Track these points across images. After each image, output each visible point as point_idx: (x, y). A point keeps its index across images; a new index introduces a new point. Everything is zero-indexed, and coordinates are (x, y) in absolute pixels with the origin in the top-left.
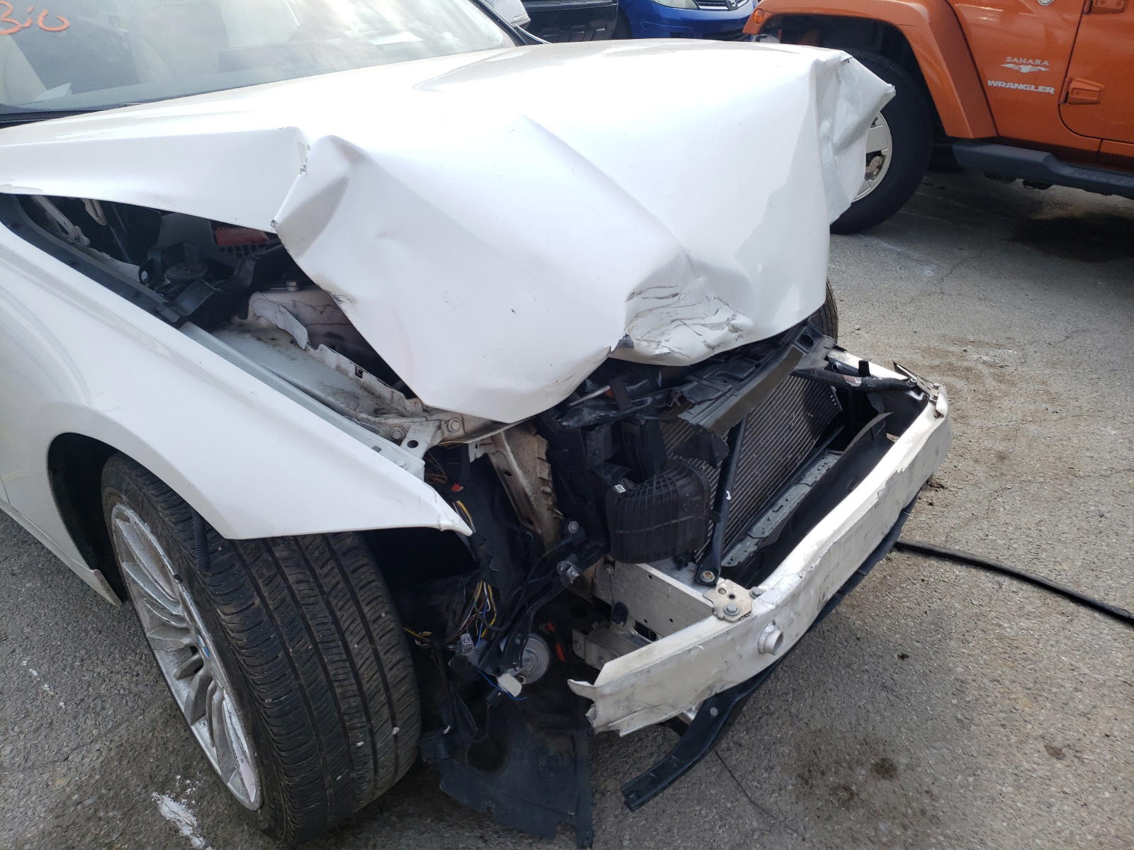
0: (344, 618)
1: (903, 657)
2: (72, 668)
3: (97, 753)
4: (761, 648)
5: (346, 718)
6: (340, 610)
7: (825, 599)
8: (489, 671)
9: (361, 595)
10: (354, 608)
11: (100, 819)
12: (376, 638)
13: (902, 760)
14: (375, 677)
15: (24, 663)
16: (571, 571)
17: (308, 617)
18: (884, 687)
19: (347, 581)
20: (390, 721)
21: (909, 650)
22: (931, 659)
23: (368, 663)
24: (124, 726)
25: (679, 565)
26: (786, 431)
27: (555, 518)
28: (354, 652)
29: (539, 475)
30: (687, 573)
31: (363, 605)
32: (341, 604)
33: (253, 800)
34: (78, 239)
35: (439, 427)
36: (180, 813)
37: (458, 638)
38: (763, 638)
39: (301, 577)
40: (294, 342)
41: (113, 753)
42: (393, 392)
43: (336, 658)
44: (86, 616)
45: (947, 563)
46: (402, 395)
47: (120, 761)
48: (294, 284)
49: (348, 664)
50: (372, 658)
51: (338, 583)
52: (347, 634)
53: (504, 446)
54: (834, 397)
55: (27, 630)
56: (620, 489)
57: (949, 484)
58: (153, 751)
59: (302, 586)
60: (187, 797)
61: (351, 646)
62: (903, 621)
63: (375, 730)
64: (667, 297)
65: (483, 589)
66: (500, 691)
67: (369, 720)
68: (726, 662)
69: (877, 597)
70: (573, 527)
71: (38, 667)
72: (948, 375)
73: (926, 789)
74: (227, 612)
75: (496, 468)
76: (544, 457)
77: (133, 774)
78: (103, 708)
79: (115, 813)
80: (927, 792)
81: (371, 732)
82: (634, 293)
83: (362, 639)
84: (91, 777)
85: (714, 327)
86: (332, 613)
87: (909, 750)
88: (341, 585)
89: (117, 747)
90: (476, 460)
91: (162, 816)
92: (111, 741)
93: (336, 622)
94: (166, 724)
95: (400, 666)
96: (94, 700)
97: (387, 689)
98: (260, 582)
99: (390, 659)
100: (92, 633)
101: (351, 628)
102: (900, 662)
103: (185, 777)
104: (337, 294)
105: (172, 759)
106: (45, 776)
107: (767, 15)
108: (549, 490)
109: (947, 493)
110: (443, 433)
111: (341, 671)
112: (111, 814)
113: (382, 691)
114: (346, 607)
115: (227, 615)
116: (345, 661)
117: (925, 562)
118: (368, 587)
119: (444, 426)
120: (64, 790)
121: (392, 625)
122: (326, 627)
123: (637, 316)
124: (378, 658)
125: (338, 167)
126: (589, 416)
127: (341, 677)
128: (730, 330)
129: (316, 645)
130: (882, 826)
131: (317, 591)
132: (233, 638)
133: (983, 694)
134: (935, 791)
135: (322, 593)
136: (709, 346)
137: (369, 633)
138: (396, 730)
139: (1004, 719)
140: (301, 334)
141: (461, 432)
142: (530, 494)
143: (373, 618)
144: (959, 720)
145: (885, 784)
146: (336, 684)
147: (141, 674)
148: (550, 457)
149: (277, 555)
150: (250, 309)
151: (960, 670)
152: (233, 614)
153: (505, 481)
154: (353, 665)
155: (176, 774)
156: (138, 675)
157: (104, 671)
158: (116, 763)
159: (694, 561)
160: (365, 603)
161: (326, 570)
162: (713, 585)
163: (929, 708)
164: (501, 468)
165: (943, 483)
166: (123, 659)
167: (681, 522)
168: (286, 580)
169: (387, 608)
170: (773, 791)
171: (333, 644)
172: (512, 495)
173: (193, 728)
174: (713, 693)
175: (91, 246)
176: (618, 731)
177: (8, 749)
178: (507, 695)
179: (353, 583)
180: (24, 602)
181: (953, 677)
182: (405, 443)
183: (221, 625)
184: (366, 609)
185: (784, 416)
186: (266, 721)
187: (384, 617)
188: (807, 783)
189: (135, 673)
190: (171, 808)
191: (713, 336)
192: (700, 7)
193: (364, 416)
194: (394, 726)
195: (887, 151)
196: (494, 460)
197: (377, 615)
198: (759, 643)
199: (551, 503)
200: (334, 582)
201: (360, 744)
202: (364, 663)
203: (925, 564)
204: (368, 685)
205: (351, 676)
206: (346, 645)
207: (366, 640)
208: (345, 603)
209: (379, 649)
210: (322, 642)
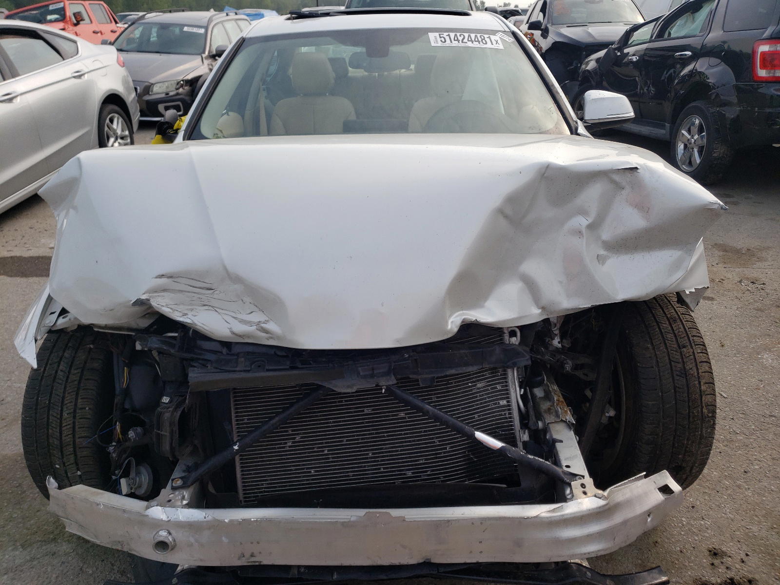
0: (67, 398)
5: (51, 447)
6: (69, 393)
9: (81, 392)
10: (74, 396)
12: (77, 418)
14: (69, 436)
17: (54, 388)
19: (79, 383)
20: (75, 467)
23: (68, 427)
28: (64, 417)
31: (80, 397)
32: (70, 391)
39: (65, 369)
43: (55, 415)
49: (59, 421)
50: (72, 426)
51: (75, 381)
52: (65, 407)
59: (62, 373)
61: (64, 413)
63: (66, 464)
64: (200, 288)
67: (63, 457)
81: (64, 465)
82: (164, 275)
83: (70, 413)
85: (242, 321)
86: (64, 392)
88: (76, 383)
93: (63, 398)
97: (75, 447)
99: (82, 433)
101: (68, 405)
111: (54, 422)
113: (72, 446)
114: (72, 394)
116: (58, 418)
118: (88, 391)
121: (89, 416)
122: (58, 397)
124: (74, 427)
127: (53, 425)
128: (258, 329)
129: (50, 403)
131: (65, 379)
135: (67, 381)
136: (233, 333)
137: (75, 411)
138: (79, 473)
143: (80, 407)
146: (50, 427)
154: (61, 423)
160: (81, 397)
161: (76, 372)
168: (58, 367)
169: (91, 407)
171: (57, 407)
179: (82, 385)
184: (79, 401)
187: (87, 410)
191: (241, 328)
194: (78, 470)
197: (83, 406)
200: (75, 379)
201: (58, 466)
202: (66, 426)
204: (65, 438)
205: (58, 428)
206: (62, 410)
207: (72, 415)
208: (72, 392)
209: (77, 424)
210: (52, 404)
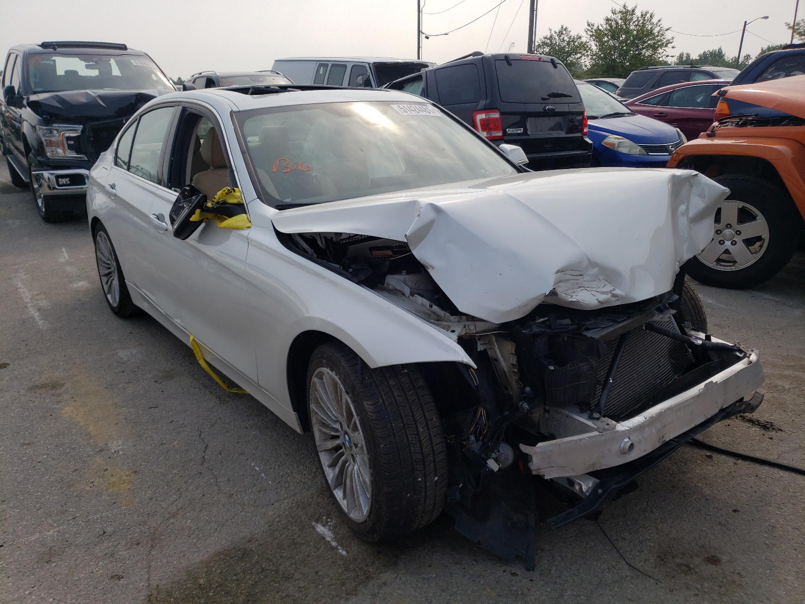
0: (417, 416)
1: (735, 511)
2: (274, 468)
3: (287, 504)
4: (622, 449)
5: (415, 463)
6: (415, 411)
7: (664, 440)
8: (483, 456)
9: (425, 407)
10: (421, 412)
11: (289, 529)
12: (431, 428)
13: (725, 558)
14: (429, 447)
15: (253, 464)
16: (525, 405)
17: (401, 412)
18: (720, 523)
19: (419, 399)
20: (434, 473)
21: (740, 508)
22: (754, 514)
23: (426, 439)
24: (299, 494)
25: (582, 411)
26: (657, 367)
27: (520, 387)
28: (420, 432)
29: (511, 362)
30: (586, 415)
31: (426, 412)
32: (416, 409)
33: (365, 514)
34: (312, 255)
35: (465, 327)
36: (326, 532)
37: (469, 438)
38: (623, 445)
39: (400, 394)
40: (403, 294)
41: (294, 505)
42: (445, 314)
43: (413, 433)
44: (281, 448)
45: (776, 469)
46: (449, 314)
47: (297, 508)
48: (405, 271)
49: (417, 437)
50: (428, 437)
51: (415, 399)
52: (418, 423)
53: (494, 345)
54: (689, 354)
55: (253, 451)
56: (552, 368)
57: (786, 429)
58: (313, 506)
59: (399, 398)
60: (329, 526)
61: (419, 429)
62: (739, 494)
63: (427, 474)
64: (577, 276)
65: (482, 411)
66: (488, 467)
67: (425, 468)
68: (602, 452)
69: (724, 481)
70: (528, 389)
71: (259, 467)
72: (799, 371)
73: (738, 572)
74: (368, 403)
75: (490, 357)
76: (514, 352)
77: (303, 514)
78: (289, 486)
79: (296, 527)
80: (738, 574)
81: (425, 475)
82: (559, 271)
83: (424, 427)
84: (284, 513)
85: (603, 293)
86: (412, 412)
87: (730, 554)
88: (417, 401)
89: (296, 502)
90: (480, 351)
91: (317, 532)
92: (293, 500)
93: (413, 416)
94: (318, 496)
95: (440, 445)
96: (285, 483)
97: (434, 455)
98: (383, 393)
99: (437, 440)
100: (283, 455)
101: (420, 420)
102: (733, 514)
103: (327, 518)
104: (427, 265)
105: (321, 510)
106: (264, 510)
107: (681, 156)
108: (516, 370)
109: (783, 434)
110: (466, 330)
111: (414, 439)
112: (294, 528)
113: (431, 455)
114: (418, 411)
115: (367, 404)
116: (416, 435)
117: (760, 467)
118: (429, 404)
119: (467, 327)
120: (272, 517)
121: (438, 424)
122: (409, 417)
123: (560, 282)
124: (430, 438)
125: (432, 215)
126: (536, 329)
127: (414, 442)
128: (612, 296)
129: (404, 424)
130: (706, 585)
131: (406, 401)
132: (370, 415)
133: (786, 534)
134: (743, 573)
135: (408, 402)
136: (599, 302)
137: (427, 425)
138: (436, 478)
139: (797, 546)
140: (407, 291)
141: (474, 331)
142: (506, 371)
143: (429, 419)
144: (766, 544)
145: (712, 567)
146: (411, 445)
147: (306, 474)
148: (518, 353)
149: (390, 383)
150: (386, 281)
151: (773, 521)
152: (370, 405)
153: (495, 365)
154: (419, 438)
155: (324, 516)
156: (305, 475)
157: (289, 471)
158: (295, 509)
159: (589, 410)
161: (410, 393)
162: (598, 419)
163: (747, 536)
164: (493, 357)
165: (782, 428)
166: (298, 467)
167: (581, 384)
168: (393, 394)
169: (436, 416)
170: (641, 561)
171: (411, 426)
172: (497, 372)
173: (334, 492)
174: (595, 469)
175: (318, 258)
176: (544, 476)
177: (247, 498)
178: (492, 471)
179: (422, 401)
180: (252, 440)
181: (768, 524)
182: (450, 331)
183: (365, 409)
184: (427, 414)
185: (655, 359)
186: (380, 456)
187: (435, 420)
188: (663, 560)
189: (303, 474)
190: (320, 529)
191: (602, 297)
192: (649, 154)
193: (433, 321)
194: (436, 476)
195: (766, 236)
196: (489, 352)
197: (431, 418)
198: (620, 447)
199: (517, 378)
200: (413, 399)
201: (420, 479)
202: (424, 438)
203: (760, 468)
204: (425, 450)
205: (418, 443)
206: (417, 428)
207: (426, 428)
208: (418, 409)
209: (431, 433)
210: (407, 424)
